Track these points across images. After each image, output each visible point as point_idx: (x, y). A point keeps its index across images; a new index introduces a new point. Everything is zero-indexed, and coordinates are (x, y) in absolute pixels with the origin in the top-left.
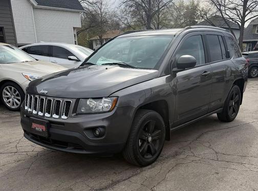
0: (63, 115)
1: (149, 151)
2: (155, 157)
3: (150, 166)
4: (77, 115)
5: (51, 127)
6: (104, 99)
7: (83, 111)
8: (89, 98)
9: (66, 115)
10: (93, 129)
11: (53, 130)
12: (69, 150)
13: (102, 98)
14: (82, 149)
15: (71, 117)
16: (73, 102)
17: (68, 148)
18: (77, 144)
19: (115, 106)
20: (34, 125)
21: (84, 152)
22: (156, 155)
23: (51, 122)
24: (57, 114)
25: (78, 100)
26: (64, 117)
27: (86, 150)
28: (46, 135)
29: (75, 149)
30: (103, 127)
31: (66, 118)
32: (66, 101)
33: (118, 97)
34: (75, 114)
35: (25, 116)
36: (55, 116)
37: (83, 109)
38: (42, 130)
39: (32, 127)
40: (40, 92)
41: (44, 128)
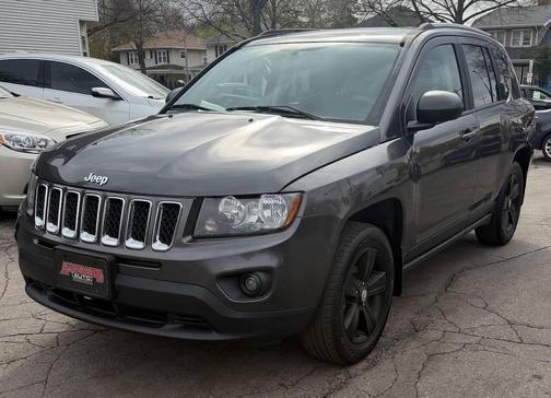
0: (155, 241)
1: (362, 326)
2: (373, 338)
3: (364, 364)
4: (195, 239)
5: (119, 272)
6: (264, 200)
7: (209, 228)
9: (163, 240)
10: (239, 277)
11: (124, 281)
12: (169, 331)
13: (257, 196)
14: (207, 329)
15: (180, 245)
16: (185, 207)
17: (168, 326)
18: (195, 315)
19: (295, 217)
20: (67, 268)
21: (215, 336)
22: (376, 333)
23: (120, 259)
24: (136, 238)
25: (198, 201)
26: (158, 245)
27: (218, 331)
28: (105, 294)
29: (187, 328)
30: (267, 270)
31: (165, 247)
32: (164, 204)
33: (302, 192)
34: (190, 238)
35: (36, 241)
36: (131, 243)
37: (210, 225)
38: (94, 279)
39: (62, 272)
40: (86, 179)
41: (100, 276)
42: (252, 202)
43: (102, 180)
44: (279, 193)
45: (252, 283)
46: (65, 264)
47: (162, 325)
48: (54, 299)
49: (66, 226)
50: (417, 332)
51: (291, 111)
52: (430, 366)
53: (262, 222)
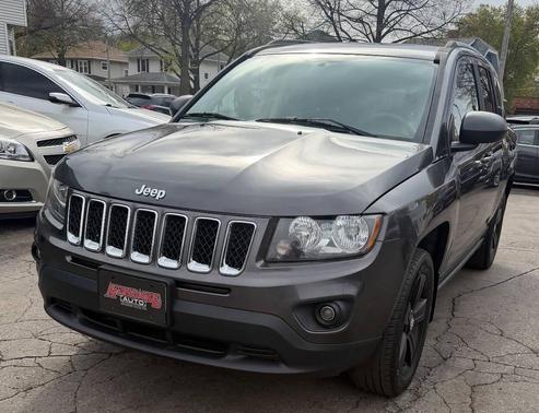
0: (222, 265)
4: (267, 263)
5: (178, 298)
6: (339, 222)
7: (281, 252)
8: (294, 217)
9: (232, 264)
10: (315, 307)
11: (183, 307)
12: (229, 362)
13: (332, 218)
14: (274, 362)
16: (260, 227)
17: (229, 357)
18: (262, 346)
19: (376, 240)
20: (113, 290)
21: (283, 369)
23: (180, 283)
24: (199, 261)
25: (274, 221)
26: (226, 269)
27: (287, 364)
29: (250, 359)
30: (346, 299)
31: (234, 272)
32: (234, 224)
33: (384, 214)
34: (262, 262)
35: (69, 259)
36: (193, 265)
37: (283, 248)
38: (149, 305)
39: (107, 295)
40: (137, 192)
41: (157, 301)
42: (326, 224)
43: (160, 194)
44: (362, 215)
45: (329, 312)
46: (112, 286)
47: (225, 355)
48: (85, 323)
49: (110, 244)
50: (445, 359)
51: (333, 124)
52: (478, 398)
53: (334, 246)
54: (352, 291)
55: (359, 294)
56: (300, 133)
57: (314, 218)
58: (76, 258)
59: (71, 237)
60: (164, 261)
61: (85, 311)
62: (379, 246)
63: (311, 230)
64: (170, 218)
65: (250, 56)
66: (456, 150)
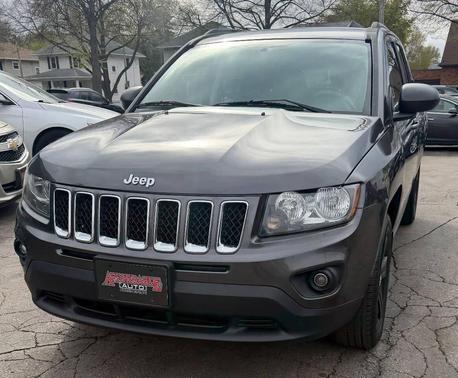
4: (261, 238)
6: (319, 196)
8: (280, 193)
9: (227, 243)
10: (307, 275)
11: (182, 288)
12: (232, 335)
13: (314, 191)
15: (248, 246)
17: (229, 331)
19: (356, 208)
20: (111, 279)
21: (283, 336)
23: (178, 265)
24: (195, 243)
25: (264, 197)
26: (222, 248)
27: (287, 330)
29: (251, 330)
30: (337, 265)
31: (232, 249)
32: (226, 204)
33: (361, 183)
34: (256, 238)
35: (59, 252)
36: (190, 247)
37: (274, 223)
38: (150, 289)
39: (105, 283)
40: (125, 181)
41: (158, 285)
42: (309, 197)
43: (150, 182)
44: (343, 185)
45: (321, 279)
46: (109, 274)
47: (227, 328)
48: (79, 312)
49: (102, 234)
50: (403, 309)
51: (288, 104)
52: (444, 342)
53: (317, 216)
54: (340, 257)
55: (348, 258)
56: (263, 114)
57: (300, 192)
58: (67, 251)
59: (59, 231)
60: (160, 246)
61: (78, 301)
62: (360, 212)
63: (295, 203)
64: (162, 204)
65: (192, 46)
66: (396, 120)
